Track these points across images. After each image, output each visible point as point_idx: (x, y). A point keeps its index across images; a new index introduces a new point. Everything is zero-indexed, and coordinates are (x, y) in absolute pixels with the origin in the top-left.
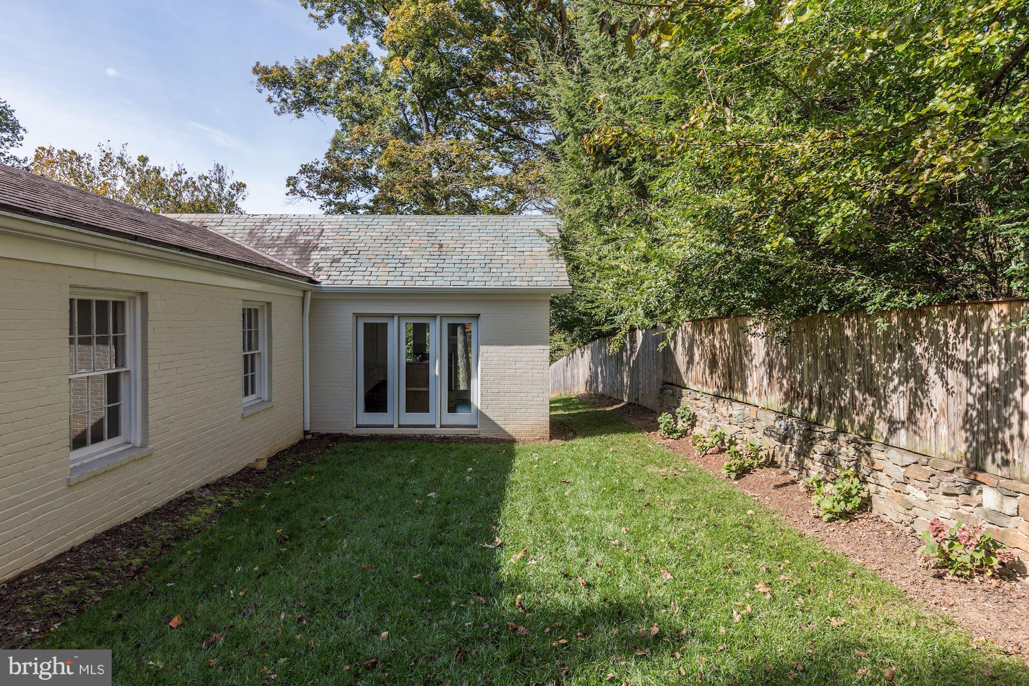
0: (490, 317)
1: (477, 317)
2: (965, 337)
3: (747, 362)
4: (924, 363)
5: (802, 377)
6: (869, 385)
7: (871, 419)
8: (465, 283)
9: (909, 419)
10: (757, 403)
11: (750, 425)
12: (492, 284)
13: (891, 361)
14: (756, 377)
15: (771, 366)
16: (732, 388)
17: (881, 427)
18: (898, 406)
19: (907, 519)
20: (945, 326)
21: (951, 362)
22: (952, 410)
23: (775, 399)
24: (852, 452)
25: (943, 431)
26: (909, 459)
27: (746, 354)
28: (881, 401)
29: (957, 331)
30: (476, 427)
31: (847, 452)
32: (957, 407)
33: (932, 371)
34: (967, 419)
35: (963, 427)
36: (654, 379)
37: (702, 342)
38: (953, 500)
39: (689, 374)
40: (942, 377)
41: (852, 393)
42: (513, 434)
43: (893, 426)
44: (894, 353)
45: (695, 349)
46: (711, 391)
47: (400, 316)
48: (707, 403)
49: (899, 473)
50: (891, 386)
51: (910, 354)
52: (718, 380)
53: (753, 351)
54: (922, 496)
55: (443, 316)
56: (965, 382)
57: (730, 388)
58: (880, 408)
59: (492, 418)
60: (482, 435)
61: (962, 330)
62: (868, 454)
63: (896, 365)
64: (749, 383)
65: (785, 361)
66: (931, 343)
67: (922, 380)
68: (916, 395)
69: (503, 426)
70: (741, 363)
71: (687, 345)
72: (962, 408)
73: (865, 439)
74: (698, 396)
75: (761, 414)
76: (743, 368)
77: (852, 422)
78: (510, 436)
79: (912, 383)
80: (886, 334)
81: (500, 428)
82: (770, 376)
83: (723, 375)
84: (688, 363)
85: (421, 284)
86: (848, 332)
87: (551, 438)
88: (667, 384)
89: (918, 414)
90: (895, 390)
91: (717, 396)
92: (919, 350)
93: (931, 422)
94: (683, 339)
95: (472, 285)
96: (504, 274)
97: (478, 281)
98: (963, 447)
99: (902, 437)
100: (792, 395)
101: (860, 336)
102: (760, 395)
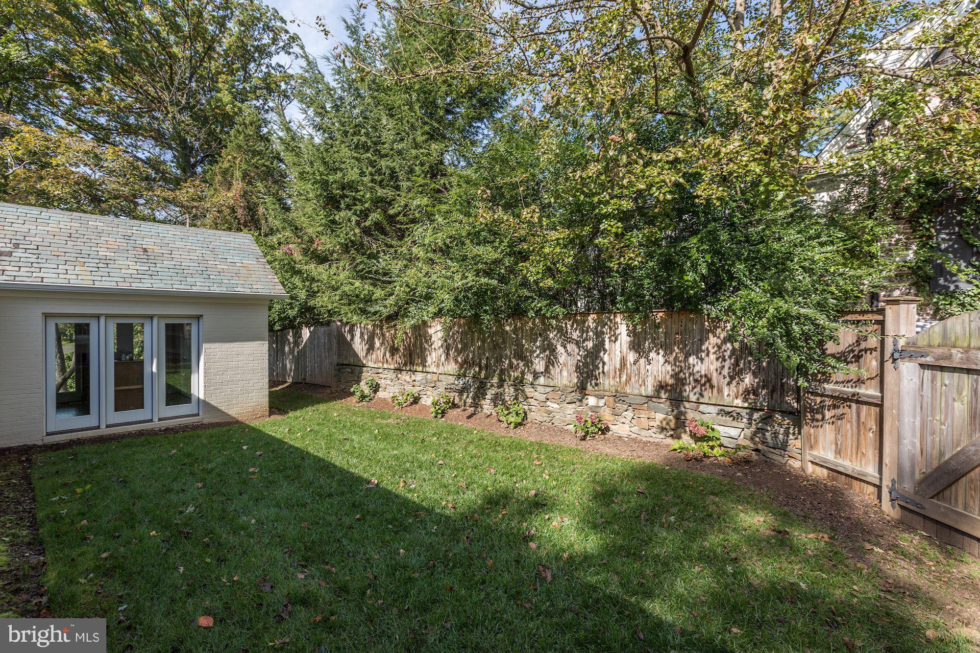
0: (211, 319)
1: (199, 318)
2: (576, 329)
3: (426, 346)
4: (554, 342)
5: (474, 354)
6: (520, 355)
7: (523, 373)
8: (189, 287)
9: (546, 370)
10: (435, 371)
11: (433, 385)
12: (216, 289)
13: (535, 341)
14: (435, 356)
15: (448, 348)
16: (412, 363)
17: (529, 377)
18: (539, 365)
19: (548, 419)
20: (566, 324)
21: (570, 340)
22: (569, 363)
23: (452, 367)
24: (512, 390)
25: (565, 373)
26: (548, 389)
27: (426, 341)
28: (528, 363)
29: (572, 326)
30: (198, 415)
31: (509, 392)
32: (572, 362)
33: (558, 346)
34: (578, 367)
35: (576, 371)
36: (326, 363)
37: (383, 335)
38: (574, 405)
39: (369, 357)
40: (565, 347)
41: (510, 361)
42: (236, 416)
43: (536, 375)
44: (537, 338)
45: (376, 340)
46: (392, 367)
47: (107, 316)
48: (391, 375)
49: (542, 398)
50: (535, 355)
51: (547, 338)
52: (398, 359)
53: (433, 339)
54: (556, 406)
55: (160, 317)
56: (577, 350)
57: (411, 363)
58: (528, 367)
59: (215, 405)
60: (206, 421)
61: (575, 326)
62: (523, 391)
63: (538, 344)
64: (429, 359)
65: (460, 346)
66: (558, 332)
67: (553, 350)
68: (550, 358)
69: (226, 411)
70: (421, 347)
71: (366, 337)
72: (575, 362)
73: (519, 383)
74: (380, 371)
75: (442, 377)
76: (423, 350)
77: (510, 376)
78: (233, 418)
79: (547, 352)
80: (532, 329)
81: (224, 413)
82: (448, 355)
83: (404, 356)
84: (368, 350)
85: (136, 286)
86: (508, 328)
87: (270, 415)
88: (341, 366)
89: (551, 367)
90: (538, 356)
91: (398, 370)
92: (551, 336)
93: (558, 370)
94: (362, 334)
95: (195, 289)
96: (225, 281)
97: (200, 286)
98: (576, 380)
99: (542, 380)
100: (466, 364)
101: (515, 331)
102: (438, 366)
